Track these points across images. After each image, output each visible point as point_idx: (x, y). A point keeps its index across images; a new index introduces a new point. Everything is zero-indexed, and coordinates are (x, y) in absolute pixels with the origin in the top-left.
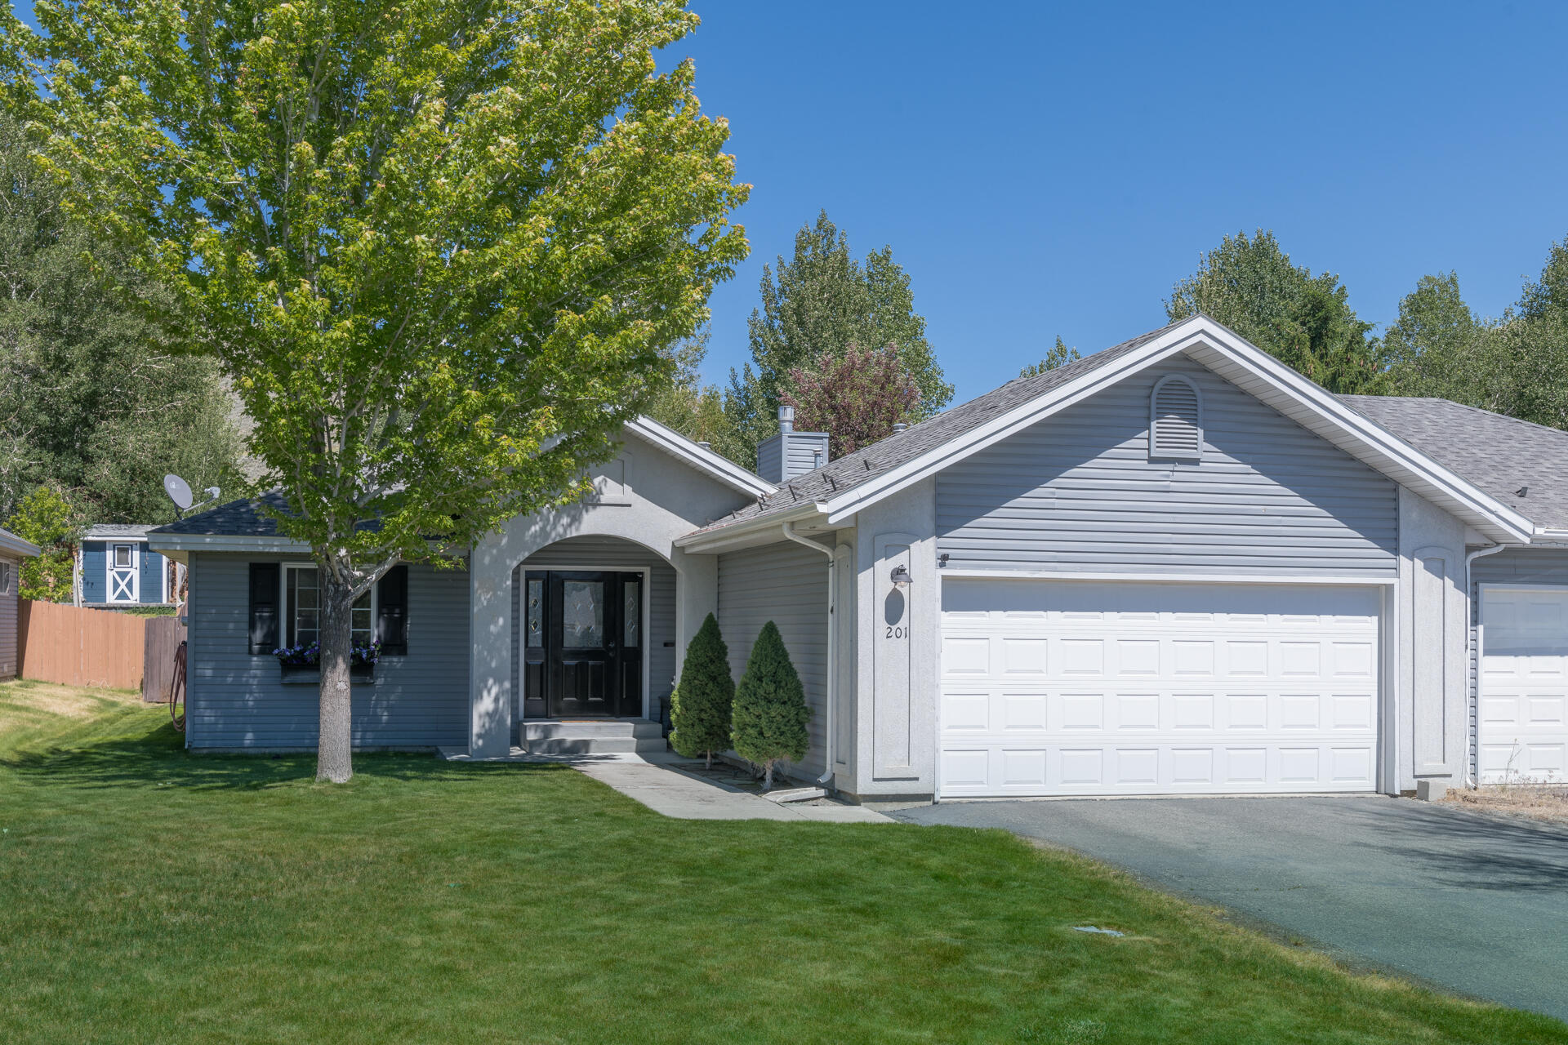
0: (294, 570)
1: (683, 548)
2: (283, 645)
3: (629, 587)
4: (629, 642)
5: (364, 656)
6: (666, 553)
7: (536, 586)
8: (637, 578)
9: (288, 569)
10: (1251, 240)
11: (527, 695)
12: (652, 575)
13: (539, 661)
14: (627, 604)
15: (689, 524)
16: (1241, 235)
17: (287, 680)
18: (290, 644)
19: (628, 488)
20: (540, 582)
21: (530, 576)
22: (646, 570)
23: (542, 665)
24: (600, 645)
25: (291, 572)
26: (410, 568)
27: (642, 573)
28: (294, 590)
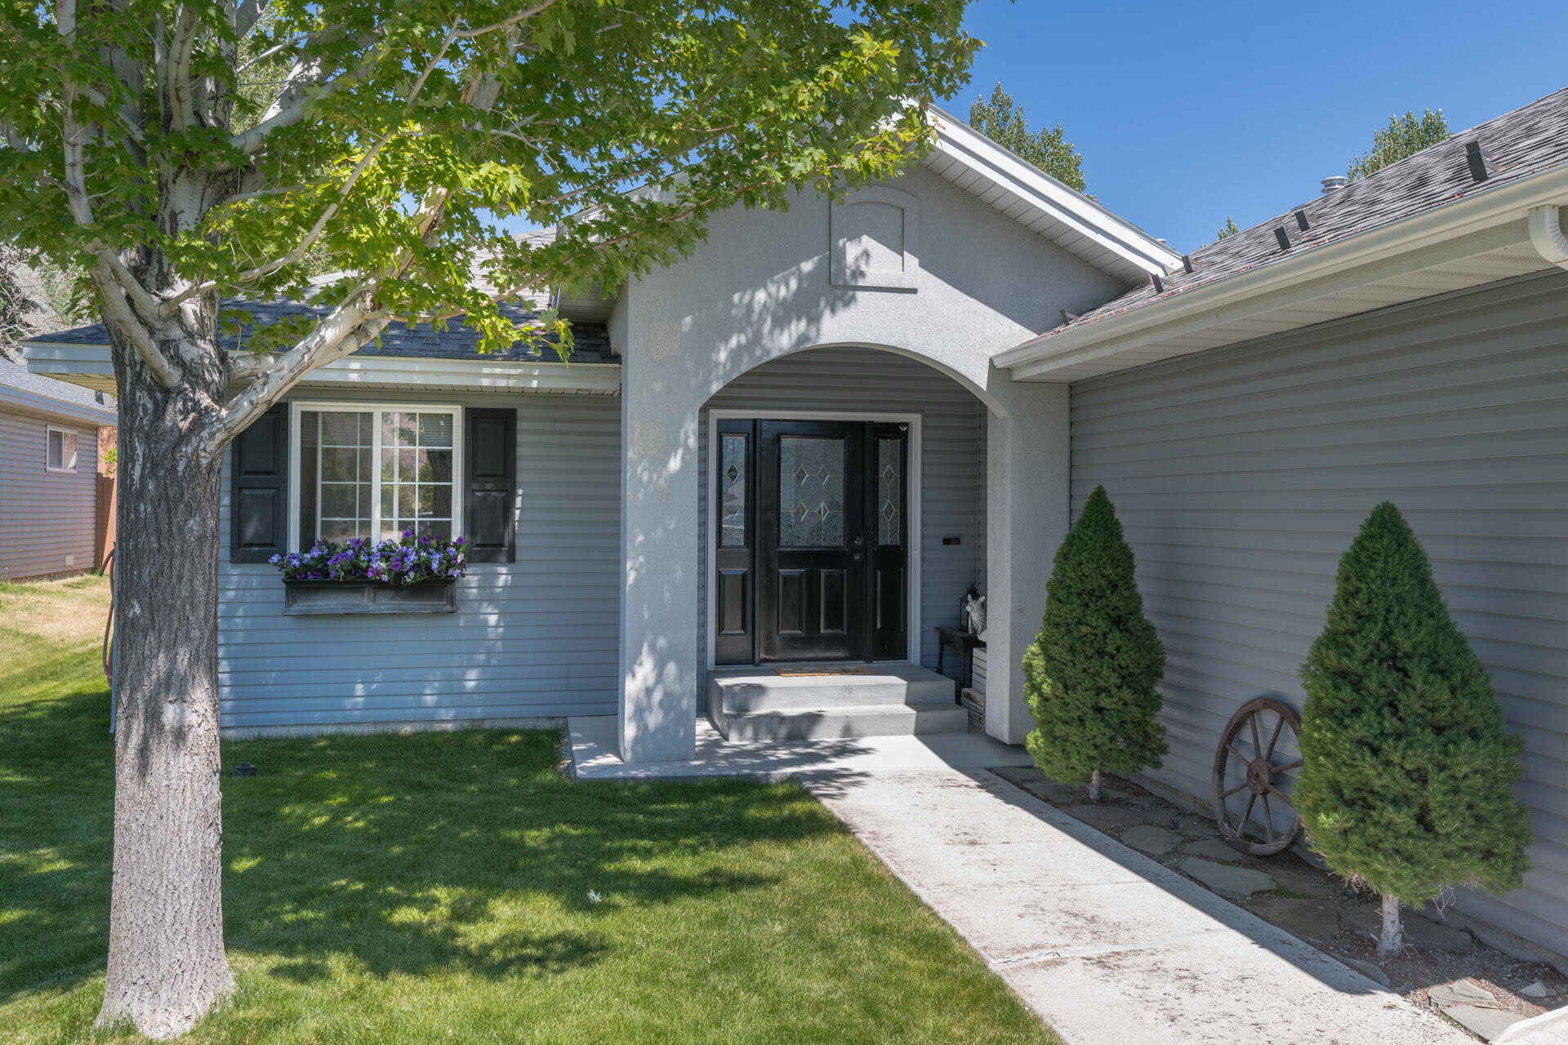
0: (315, 414)
1: (1009, 370)
2: (294, 546)
3: (886, 447)
4: (886, 537)
5: (435, 566)
6: (980, 378)
7: (737, 446)
8: (898, 432)
9: (303, 414)
10: (1418, 119)
11: (720, 627)
12: (924, 427)
13: (740, 570)
14: (883, 474)
15: (1017, 327)
16: (1409, 116)
17: (297, 608)
18: (307, 543)
19: (911, 261)
20: (742, 439)
21: (726, 428)
22: (915, 420)
23: (744, 576)
24: (840, 542)
25: (309, 419)
26: (520, 413)
27: (906, 424)
28: (315, 450)
